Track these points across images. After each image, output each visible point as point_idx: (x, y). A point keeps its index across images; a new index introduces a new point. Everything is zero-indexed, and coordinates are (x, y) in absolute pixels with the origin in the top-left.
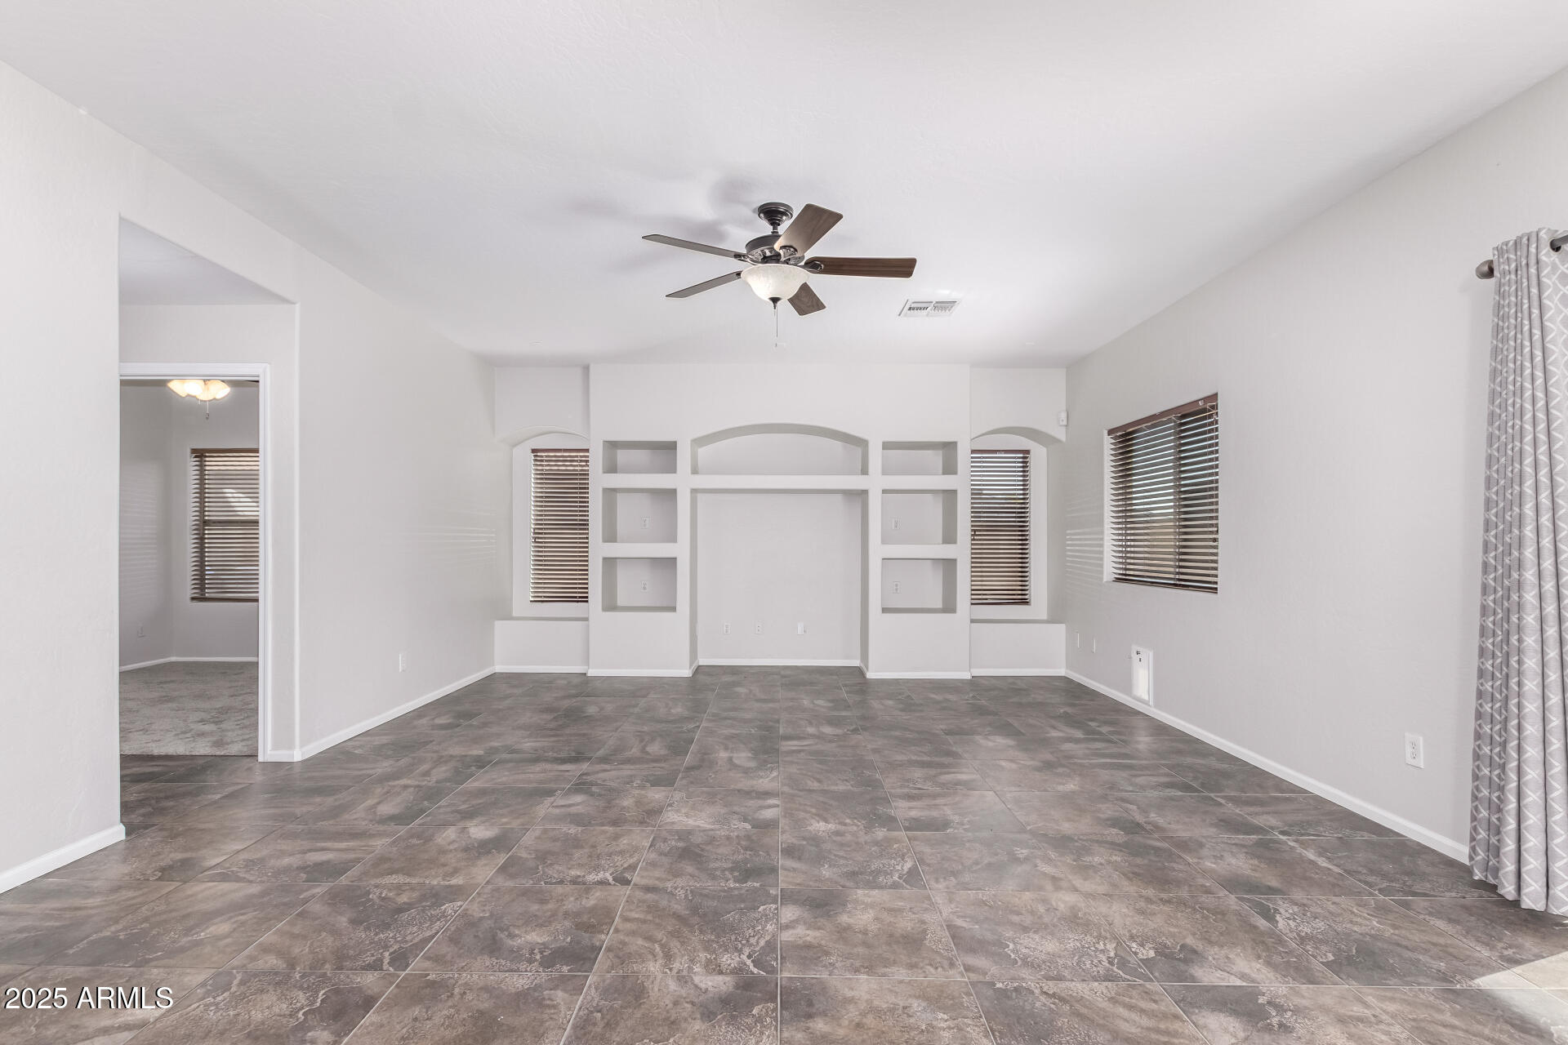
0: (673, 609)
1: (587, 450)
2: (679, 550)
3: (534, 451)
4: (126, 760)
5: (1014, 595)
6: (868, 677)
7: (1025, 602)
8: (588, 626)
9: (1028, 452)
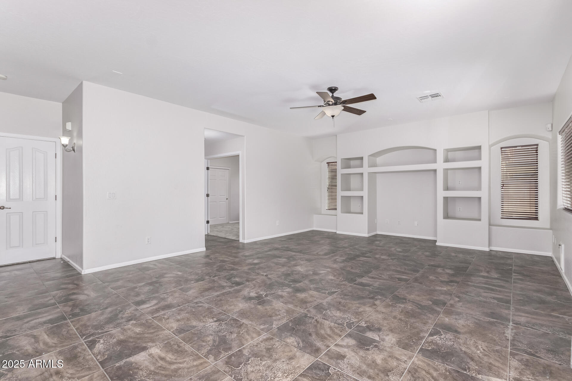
0: (362, 213)
1: (336, 162)
2: (365, 193)
3: (327, 163)
4: (207, 236)
5: (529, 215)
6: (436, 244)
7: (536, 219)
8: (337, 217)
9: (537, 145)
